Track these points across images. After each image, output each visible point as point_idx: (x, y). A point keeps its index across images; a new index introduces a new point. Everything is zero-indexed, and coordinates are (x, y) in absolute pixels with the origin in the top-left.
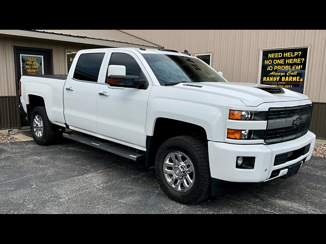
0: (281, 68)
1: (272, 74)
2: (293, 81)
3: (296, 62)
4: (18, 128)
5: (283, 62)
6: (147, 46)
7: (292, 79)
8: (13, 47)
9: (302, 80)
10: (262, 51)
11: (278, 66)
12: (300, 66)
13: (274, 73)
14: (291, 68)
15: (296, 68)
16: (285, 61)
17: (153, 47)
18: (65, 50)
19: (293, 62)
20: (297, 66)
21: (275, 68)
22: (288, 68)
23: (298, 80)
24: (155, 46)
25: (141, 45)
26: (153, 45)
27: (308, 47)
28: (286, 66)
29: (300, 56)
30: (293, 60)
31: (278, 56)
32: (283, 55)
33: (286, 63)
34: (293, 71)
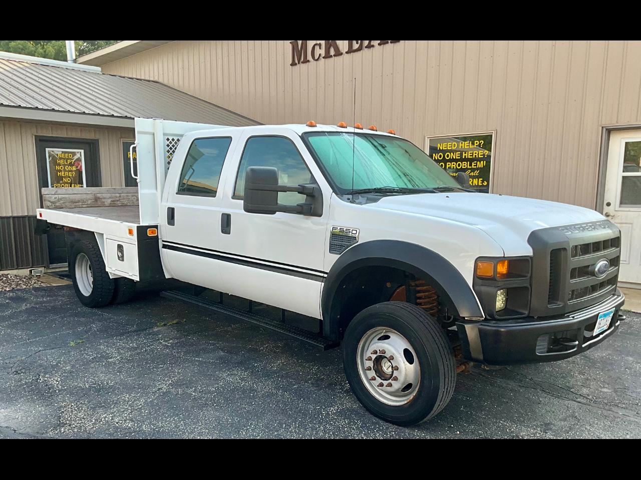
2: (474, 185)
3: (477, 157)
4: (45, 267)
5: (458, 157)
7: (472, 183)
8: (34, 136)
9: (485, 183)
10: (427, 141)
11: (452, 163)
12: (482, 162)
14: (471, 165)
15: (476, 165)
16: (461, 154)
18: (120, 139)
19: (472, 156)
20: (478, 163)
21: (448, 166)
22: (466, 165)
27: (493, 133)
28: (463, 163)
29: (482, 146)
30: (473, 153)
31: (452, 147)
32: (458, 146)
33: (464, 157)
34: (473, 170)
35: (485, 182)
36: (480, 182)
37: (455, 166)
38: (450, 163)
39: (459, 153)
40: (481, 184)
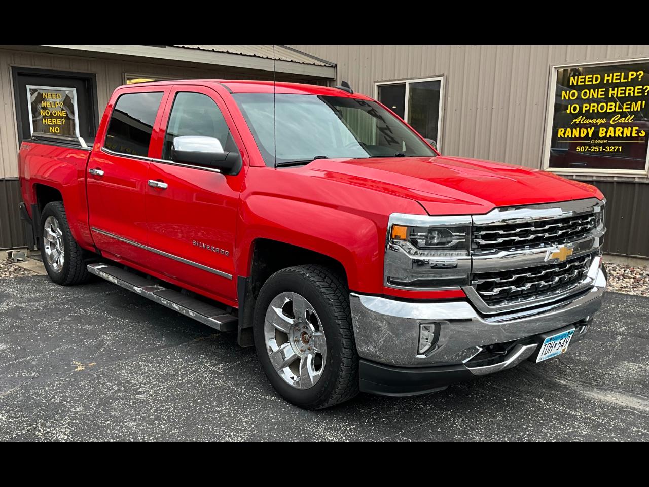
1: (577, 121)
2: (625, 136)
3: (632, 95)
4: (28, 249)
5: (601, 95)
6: (299, 63)
8: (10, 68)
10: (555, 71)
12: (639, 103)
13: (581, 119)
15: (630, 108)
16: (607, 92)
17: (314, 64)
18: (123, 74)
19: (625, 93)
20: (634, 104)
21: (584, 109)
22: (613, 107)
23: (636, 134)
24: (317, 63)
25: (287, 61)
26: (312, 61)
28: (609, 104)
29: (640, 79)
30: (625, 90)
32: (603, 79)
33: (610, 96)
34: (623, 115)
35: (642, 132)
36: (634, 132)
37: (595, 108)
38: (588, 105)
39: (604, 89)
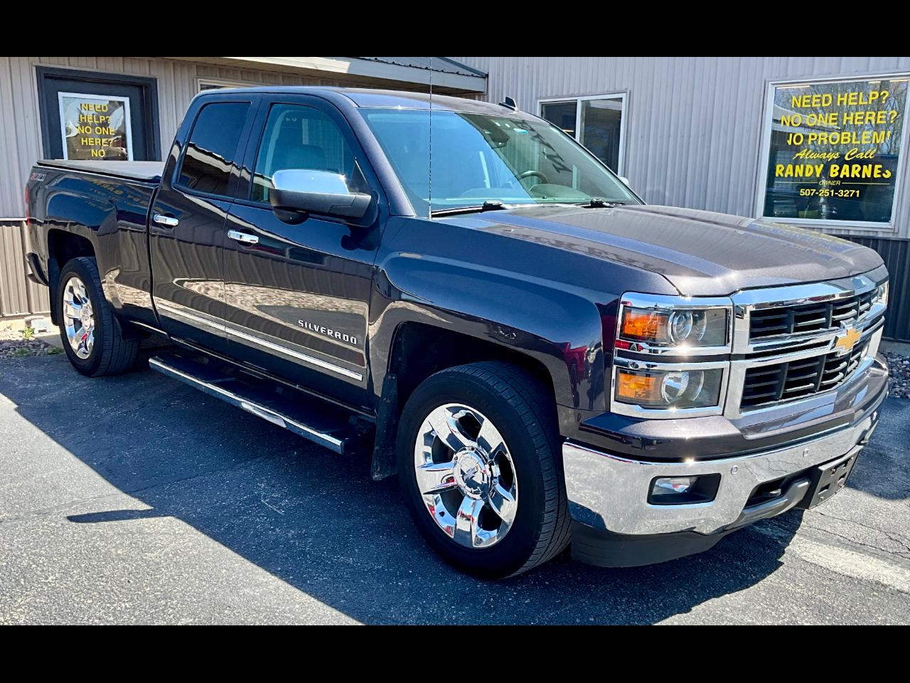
0: (828, 139)
1: (801, 155)
2: (863, 176)
3: (873, 122)
5: (833, 121)
6: (437, 71)
7: (860, 173)
9: (888, 175)
10: (772, 88)
11: (820, 134)
13: (806, 152)
14: (859, 138)
15: (871, 139)
16: (840, 118)
17: (457, 73)
19: (864, 120)
20: (875, 134)
21: (810, 139)
23: (878, 174)
24: (462, 71)
26: (455, 69)
28: (843, 133)
29: (884, 102)
30: (864, 116)
32: (834, 100)
33: (844, 123)
35: (887, 171)
36: (876, 171)
37: (825, 139)
39: (837, 114)
40: (879, 176)
